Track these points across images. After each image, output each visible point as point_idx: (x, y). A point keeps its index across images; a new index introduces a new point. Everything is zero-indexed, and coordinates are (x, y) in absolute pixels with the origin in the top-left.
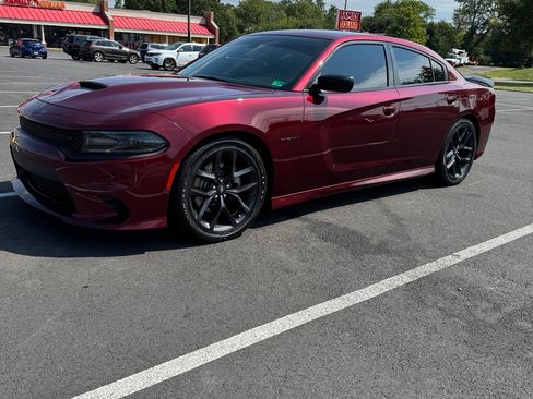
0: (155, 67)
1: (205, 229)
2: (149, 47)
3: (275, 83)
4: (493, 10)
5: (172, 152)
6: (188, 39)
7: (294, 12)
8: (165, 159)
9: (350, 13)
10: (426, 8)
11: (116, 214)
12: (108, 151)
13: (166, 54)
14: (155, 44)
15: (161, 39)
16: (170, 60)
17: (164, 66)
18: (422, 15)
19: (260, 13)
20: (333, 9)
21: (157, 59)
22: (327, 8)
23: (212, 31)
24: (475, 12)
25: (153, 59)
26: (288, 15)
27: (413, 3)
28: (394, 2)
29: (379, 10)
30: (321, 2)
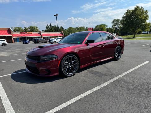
0: (52, 43)
1: (67, 74)
3: (78, 43)
4: (120, 24)
5: (59, 59)
6: (58, 37)
7: (79, 29)
8: (57, 60)
9: (90, 28)
10: (106, 25)
11: (48, 73)
12: (46, 60)
13: (54, 40)
14: (51, 38)
15: (53, 37)
16: (55, 41)
17: (54, 43)
18: (105, 27)
19: (72, 30)
22: (86, 28)
23: (63, 35)
24: (116, 25)
25: (51, 41)
27: (103, 25)
28: (99, 25)
29: (96, 27)
30: (84, 27)
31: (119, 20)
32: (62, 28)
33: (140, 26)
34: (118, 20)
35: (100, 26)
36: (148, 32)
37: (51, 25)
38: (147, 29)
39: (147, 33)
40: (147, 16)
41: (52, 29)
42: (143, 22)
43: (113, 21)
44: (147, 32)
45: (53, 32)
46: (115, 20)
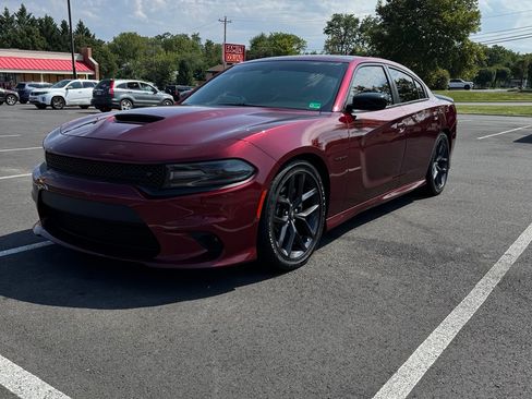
0: (41, 106)
1: (283, 256)
2: (27, 87)
3: (312, 106)
4: (358, 41)
7: (171, 47)
9: (234, 46)
10: (298, 40)
11: (206, 250)
12: (189, 184)
13: (53, 92)
14: (33, 83)
15: (36, 77)
16: (59, 99)
17: (52, 105)
18: (295, 47)
19: (136, 49)
20: (209, 43)
21: (44, 99)
22: (203, 43)
23: (91, 67)
24: (342, 43)
25: (39, 98)
26: (166, 50)
27: (285, 36)
28: (268, 35)
29: (256, 42)
30: (196, 37)
31: (357, 21)
32: (88, 34)
33: (446, 54)
34: (350, 22)
35: (270, 39)
36: (471, 84)
37: (23, 10)
38: (470, 68)
39: (467, 87)
40: (477, 15)
41: (29, 33)
42: (459, 40)
43: (330, 24)
44: (464, 83)
45: (35, 49)
46: (337, 18)
